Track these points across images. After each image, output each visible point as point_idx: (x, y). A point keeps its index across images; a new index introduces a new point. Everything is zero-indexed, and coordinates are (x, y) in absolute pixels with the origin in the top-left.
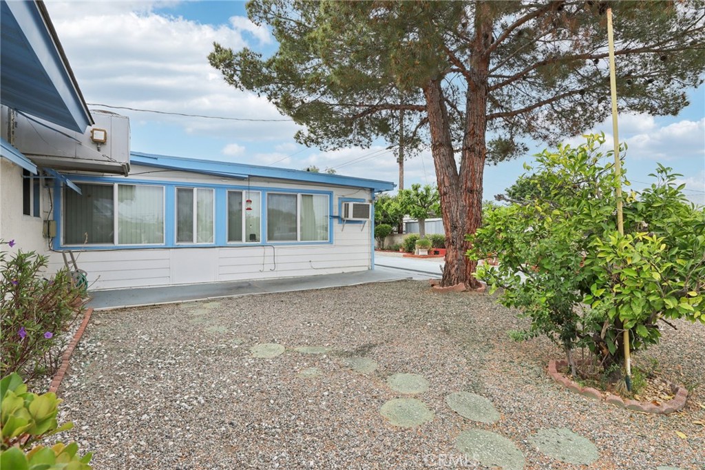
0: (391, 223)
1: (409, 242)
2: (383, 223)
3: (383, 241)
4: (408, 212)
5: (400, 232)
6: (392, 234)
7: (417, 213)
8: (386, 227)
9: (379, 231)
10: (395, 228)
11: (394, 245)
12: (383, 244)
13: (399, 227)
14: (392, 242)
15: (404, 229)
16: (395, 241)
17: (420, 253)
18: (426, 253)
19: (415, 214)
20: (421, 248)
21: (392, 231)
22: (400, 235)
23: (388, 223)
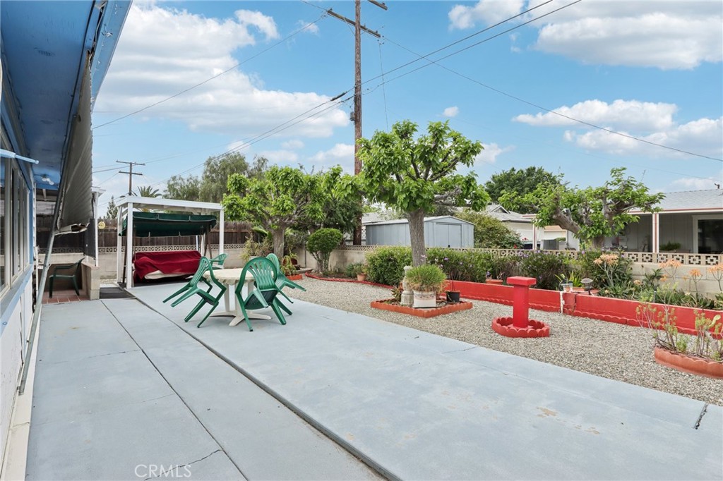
0: (341, 227)
1: (377, 263)
2: (327, 226)
3: (326, 258)
4: (387, 196)
5: (357, 241)
6: (342, 246)
7: (414, 195)
8: (332, 234)
9: (319, 241)
10: (348, 236)
11: (348, 265)
12: (327, 265)
13: (355, 233)
14: (343, 260)
15: (364, 236)
16: (349, 259)
17: (417, 303)
18: (432, 302)
19: (410, 197)
20: (420, 290)
21: (343, 241)
22: (357, 247)
23: (336, 227)
